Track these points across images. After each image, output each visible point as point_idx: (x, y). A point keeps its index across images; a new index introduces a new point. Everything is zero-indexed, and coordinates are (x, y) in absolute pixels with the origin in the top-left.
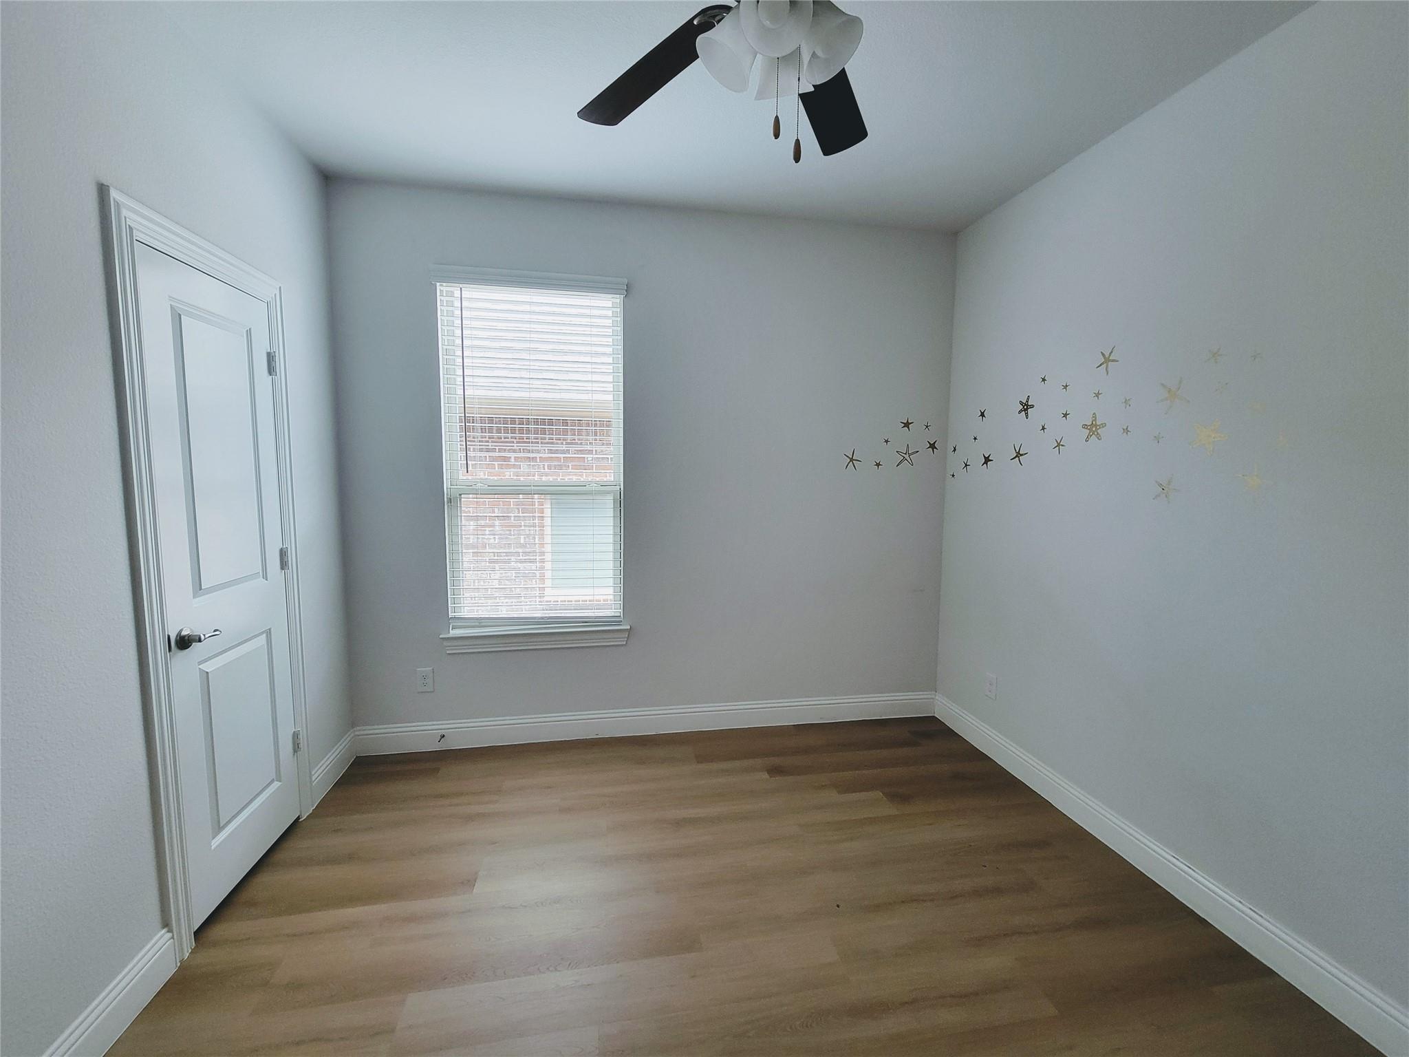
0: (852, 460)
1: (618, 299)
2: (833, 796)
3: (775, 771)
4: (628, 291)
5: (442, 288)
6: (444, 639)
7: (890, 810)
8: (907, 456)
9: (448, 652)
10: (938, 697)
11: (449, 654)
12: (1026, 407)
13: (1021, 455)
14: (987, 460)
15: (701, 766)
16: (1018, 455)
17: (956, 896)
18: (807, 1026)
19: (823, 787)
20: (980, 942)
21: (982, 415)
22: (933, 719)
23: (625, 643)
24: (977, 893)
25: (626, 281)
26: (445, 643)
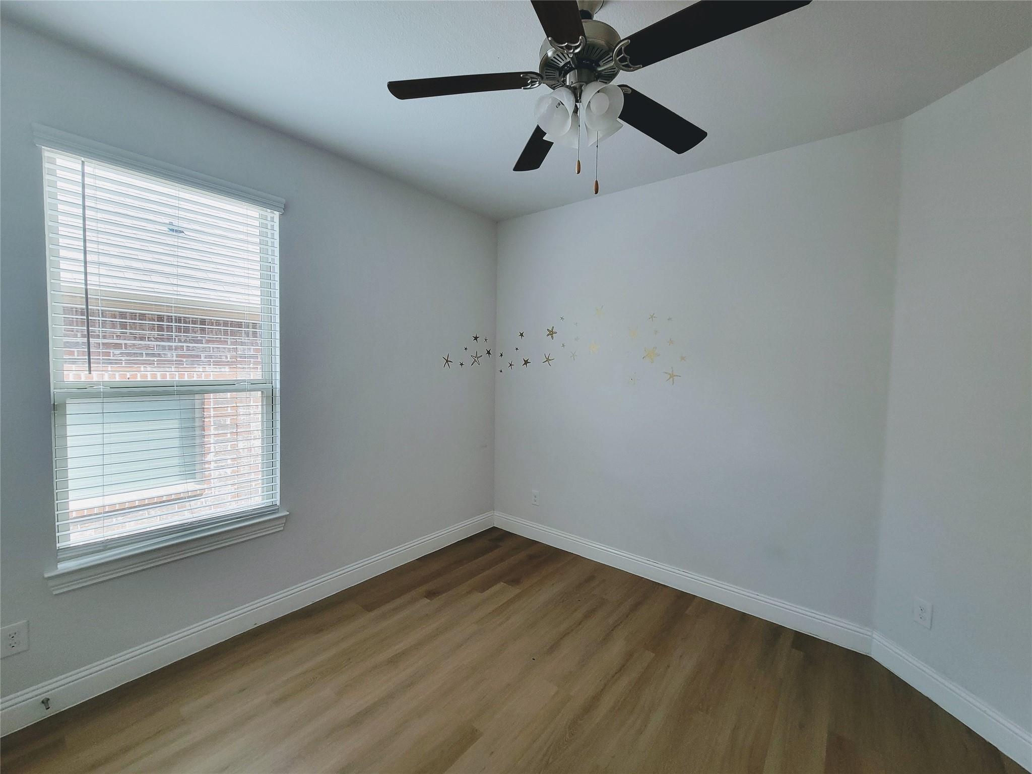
0: (447, 361)
1: (277, 215)
2: (477, 597)
3: (430, 595)
4: (285, 210)
5: (47, 153)
6: (50, 578)
7: (514, 591)
8: (476, 359)
9: (55, 593)
10: (497, 513)
11: (56, 595)
12: (551, 333)
13: (550, 360)
14: (526, 362)
15: (373, 614)
16: (548, 360)
17: (581, 622)
18: (573, 735)
19: (469, 592)
20: (607, 638)
21: (522, 335)
22: (494, 529)
23: (282, 528)
24: (588, 615)
25: (284, 201)
26: (51, 583)
